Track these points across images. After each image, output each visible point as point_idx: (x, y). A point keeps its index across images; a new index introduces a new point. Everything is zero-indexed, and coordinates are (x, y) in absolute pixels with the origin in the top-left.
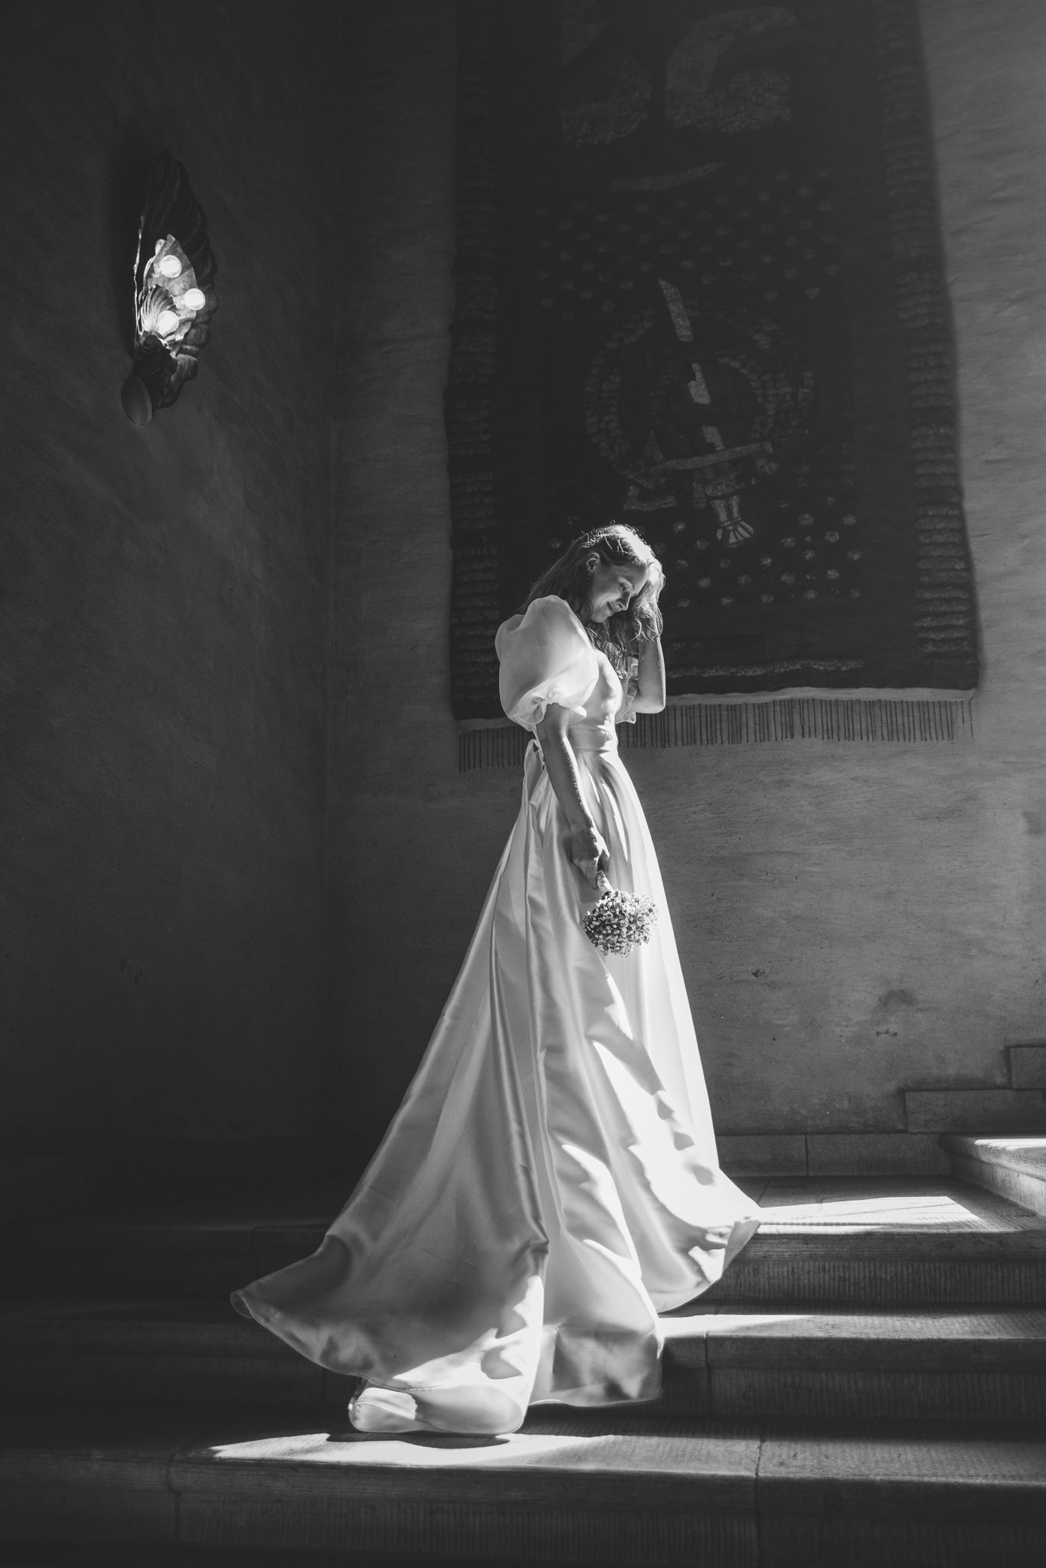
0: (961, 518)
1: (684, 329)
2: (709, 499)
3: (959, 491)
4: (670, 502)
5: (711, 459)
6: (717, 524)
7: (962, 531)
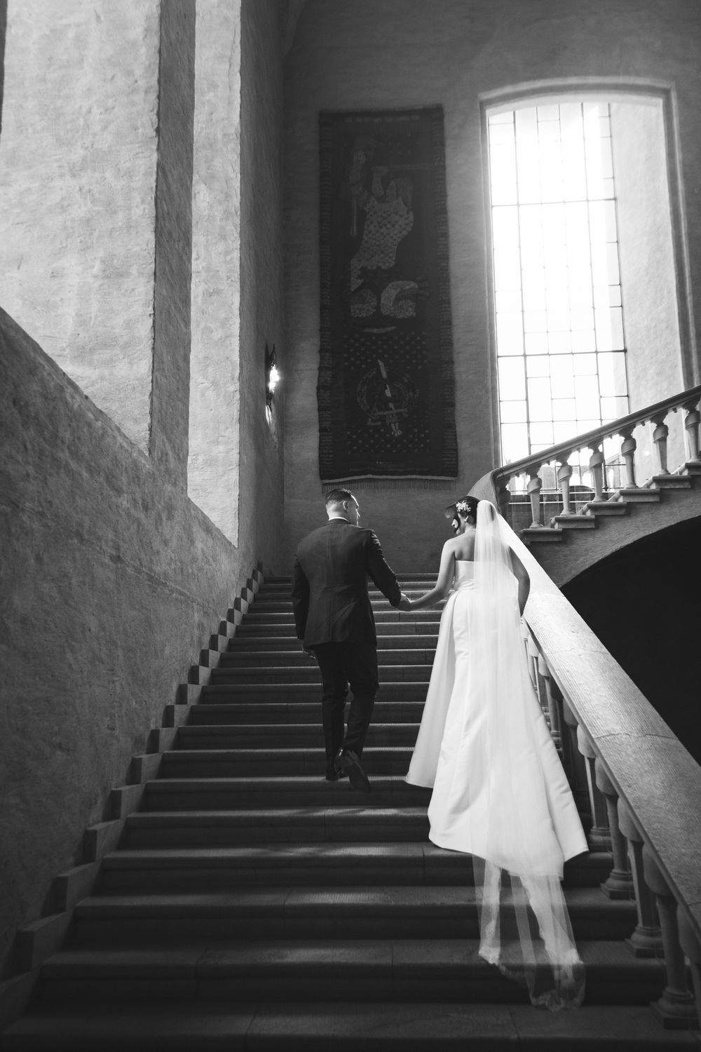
0: (455, 432)
1: (384, 375)
2: (390, 423)
3: (455, 425)
4: (379, 423)
5: (391, 412)
6: (392, 430)
7: (456, 435)
